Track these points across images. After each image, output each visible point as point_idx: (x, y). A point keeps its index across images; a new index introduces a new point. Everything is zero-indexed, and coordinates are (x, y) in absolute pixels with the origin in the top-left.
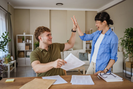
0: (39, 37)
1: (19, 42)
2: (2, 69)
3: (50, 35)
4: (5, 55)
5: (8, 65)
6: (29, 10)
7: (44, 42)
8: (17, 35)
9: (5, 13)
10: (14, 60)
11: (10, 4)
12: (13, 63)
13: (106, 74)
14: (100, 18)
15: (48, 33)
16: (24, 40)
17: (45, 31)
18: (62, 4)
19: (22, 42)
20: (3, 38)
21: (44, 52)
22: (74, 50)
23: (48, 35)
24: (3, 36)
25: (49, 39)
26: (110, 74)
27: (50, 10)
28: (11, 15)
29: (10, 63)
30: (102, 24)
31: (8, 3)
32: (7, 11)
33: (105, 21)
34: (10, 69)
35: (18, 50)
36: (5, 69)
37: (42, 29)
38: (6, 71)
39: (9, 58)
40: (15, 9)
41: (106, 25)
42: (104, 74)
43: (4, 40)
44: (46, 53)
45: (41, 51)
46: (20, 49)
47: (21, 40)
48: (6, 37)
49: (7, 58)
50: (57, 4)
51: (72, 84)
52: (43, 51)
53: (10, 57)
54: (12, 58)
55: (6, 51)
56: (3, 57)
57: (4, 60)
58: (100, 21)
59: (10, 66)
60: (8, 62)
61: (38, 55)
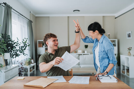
0: (47, 42)
1: (40, 46)
2: (23, 71)
3: (56, 41)
4: (27, 59)
5: (28, 67)
6: (49, 17)
7: (50, 47)
8: (38, 41)
9: (27, 21)
10: (34, 63)
11: (32, 13)
12: (33, 66)
13: (104, 76)
14: (92, 28)
15: (54, 39)
16: (44, 45)
17: (51, 37)
18: (79, 11)
19: (42, 47)
20: (23, 43)
21: (51, 56)
22: (91, 54)
23: (54, 41)
24: (23, 42)
25: (54, 44)
26: (108, 76)
27: (68, 17)
28: (32, 22)
29: (30, 65)
30: (94, 33)
31: (30, 12)
32: (29, 20)
33: (97, 31)
34: (30, 71)
35: (38, 54)
36: (26, 71)
37: (48, 36)
38: (26, 73)
39: (29, 61)
40: (36, 17)
41: (98, 34)
42: (102, 76)
43: (24, 45)
44: (53, 56)
45: (49, 54)
46: (40, 53)
47: (42, 44)
48: (26, 42)
49: (28, 61)
50: (74, 11)
51: (70, 83)
52: (50, 54)
53: (31, 60)
54: (32, 61)
55: (26, 55)
56: (25, 60)
57: (24, 63)
58: (92, 31)
59: (30, 68)
60: (29, 65)
61: (45, 58)
